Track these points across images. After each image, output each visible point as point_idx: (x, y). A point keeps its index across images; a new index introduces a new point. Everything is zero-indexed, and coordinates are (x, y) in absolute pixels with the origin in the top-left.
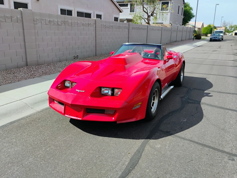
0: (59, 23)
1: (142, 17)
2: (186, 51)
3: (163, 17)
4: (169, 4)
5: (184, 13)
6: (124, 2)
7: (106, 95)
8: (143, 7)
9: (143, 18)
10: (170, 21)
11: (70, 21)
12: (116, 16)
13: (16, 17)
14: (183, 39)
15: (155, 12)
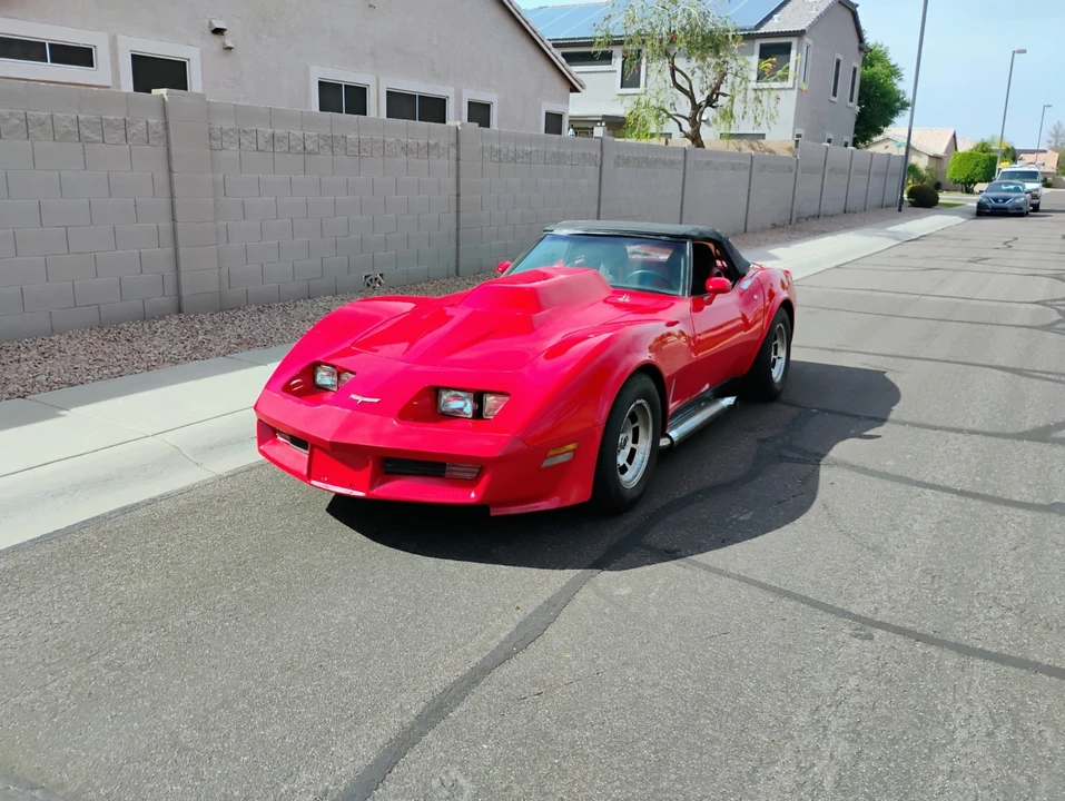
0: (310, 146)
1: (666, 112)
2: (849, 260)
3: (759, 112)
4: (793, 52)
5: (860, 91)
6: (591, 44)
7: (453, 416)
8: (673, 69)
9: (670, 116)
10: (796, 124)
11: (352, 136)
12: (555, 108)
13: (143, 124)
14: (851, 206)
15: (723, 89)
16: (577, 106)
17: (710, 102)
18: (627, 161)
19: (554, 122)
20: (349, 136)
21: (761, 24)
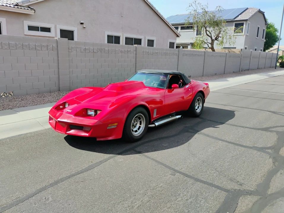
1: (204, 42)
2: (250, 82)
3: (231, 41)
4: (244, 25)
5: (266, 35)
6: (184, 25)
7: (90, 116)
8: (206, 30)
9: (205, 43)
10: (245, 45)
12: (172, 41)
13: (52, 46)
14: (260, 67)
15: (220, 35)
16: (178, 41)
17: (216, 39)
18: (186, 55)
19: (172, 45)
20: (106, 49)
21: (235, 18)
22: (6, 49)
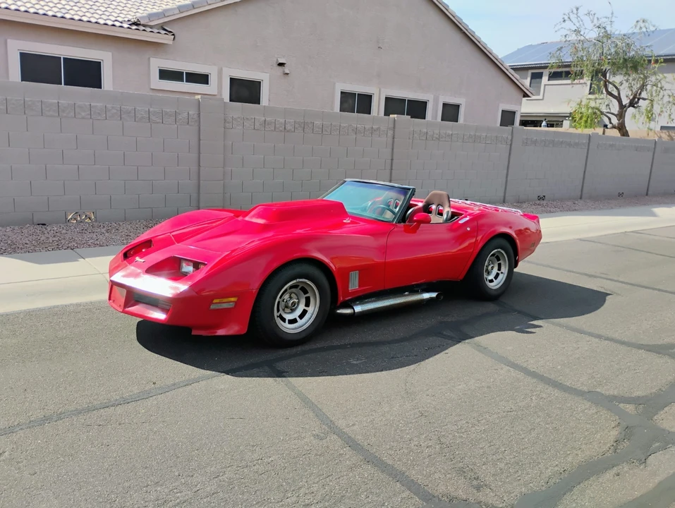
1: (600, 111)
7: (185, 274)
8: (606, 82)
9: (602, 114)
12: (510, 107)
15: (644, 95)
16: (528, 107)
17: (632, 104)
19: (508, 118)
20: (316, 122)
22: (83, 118)
